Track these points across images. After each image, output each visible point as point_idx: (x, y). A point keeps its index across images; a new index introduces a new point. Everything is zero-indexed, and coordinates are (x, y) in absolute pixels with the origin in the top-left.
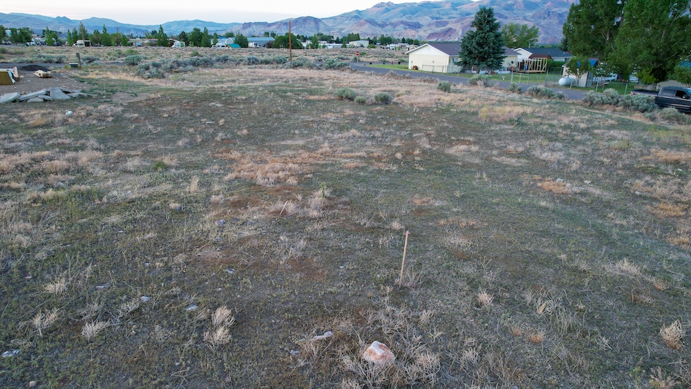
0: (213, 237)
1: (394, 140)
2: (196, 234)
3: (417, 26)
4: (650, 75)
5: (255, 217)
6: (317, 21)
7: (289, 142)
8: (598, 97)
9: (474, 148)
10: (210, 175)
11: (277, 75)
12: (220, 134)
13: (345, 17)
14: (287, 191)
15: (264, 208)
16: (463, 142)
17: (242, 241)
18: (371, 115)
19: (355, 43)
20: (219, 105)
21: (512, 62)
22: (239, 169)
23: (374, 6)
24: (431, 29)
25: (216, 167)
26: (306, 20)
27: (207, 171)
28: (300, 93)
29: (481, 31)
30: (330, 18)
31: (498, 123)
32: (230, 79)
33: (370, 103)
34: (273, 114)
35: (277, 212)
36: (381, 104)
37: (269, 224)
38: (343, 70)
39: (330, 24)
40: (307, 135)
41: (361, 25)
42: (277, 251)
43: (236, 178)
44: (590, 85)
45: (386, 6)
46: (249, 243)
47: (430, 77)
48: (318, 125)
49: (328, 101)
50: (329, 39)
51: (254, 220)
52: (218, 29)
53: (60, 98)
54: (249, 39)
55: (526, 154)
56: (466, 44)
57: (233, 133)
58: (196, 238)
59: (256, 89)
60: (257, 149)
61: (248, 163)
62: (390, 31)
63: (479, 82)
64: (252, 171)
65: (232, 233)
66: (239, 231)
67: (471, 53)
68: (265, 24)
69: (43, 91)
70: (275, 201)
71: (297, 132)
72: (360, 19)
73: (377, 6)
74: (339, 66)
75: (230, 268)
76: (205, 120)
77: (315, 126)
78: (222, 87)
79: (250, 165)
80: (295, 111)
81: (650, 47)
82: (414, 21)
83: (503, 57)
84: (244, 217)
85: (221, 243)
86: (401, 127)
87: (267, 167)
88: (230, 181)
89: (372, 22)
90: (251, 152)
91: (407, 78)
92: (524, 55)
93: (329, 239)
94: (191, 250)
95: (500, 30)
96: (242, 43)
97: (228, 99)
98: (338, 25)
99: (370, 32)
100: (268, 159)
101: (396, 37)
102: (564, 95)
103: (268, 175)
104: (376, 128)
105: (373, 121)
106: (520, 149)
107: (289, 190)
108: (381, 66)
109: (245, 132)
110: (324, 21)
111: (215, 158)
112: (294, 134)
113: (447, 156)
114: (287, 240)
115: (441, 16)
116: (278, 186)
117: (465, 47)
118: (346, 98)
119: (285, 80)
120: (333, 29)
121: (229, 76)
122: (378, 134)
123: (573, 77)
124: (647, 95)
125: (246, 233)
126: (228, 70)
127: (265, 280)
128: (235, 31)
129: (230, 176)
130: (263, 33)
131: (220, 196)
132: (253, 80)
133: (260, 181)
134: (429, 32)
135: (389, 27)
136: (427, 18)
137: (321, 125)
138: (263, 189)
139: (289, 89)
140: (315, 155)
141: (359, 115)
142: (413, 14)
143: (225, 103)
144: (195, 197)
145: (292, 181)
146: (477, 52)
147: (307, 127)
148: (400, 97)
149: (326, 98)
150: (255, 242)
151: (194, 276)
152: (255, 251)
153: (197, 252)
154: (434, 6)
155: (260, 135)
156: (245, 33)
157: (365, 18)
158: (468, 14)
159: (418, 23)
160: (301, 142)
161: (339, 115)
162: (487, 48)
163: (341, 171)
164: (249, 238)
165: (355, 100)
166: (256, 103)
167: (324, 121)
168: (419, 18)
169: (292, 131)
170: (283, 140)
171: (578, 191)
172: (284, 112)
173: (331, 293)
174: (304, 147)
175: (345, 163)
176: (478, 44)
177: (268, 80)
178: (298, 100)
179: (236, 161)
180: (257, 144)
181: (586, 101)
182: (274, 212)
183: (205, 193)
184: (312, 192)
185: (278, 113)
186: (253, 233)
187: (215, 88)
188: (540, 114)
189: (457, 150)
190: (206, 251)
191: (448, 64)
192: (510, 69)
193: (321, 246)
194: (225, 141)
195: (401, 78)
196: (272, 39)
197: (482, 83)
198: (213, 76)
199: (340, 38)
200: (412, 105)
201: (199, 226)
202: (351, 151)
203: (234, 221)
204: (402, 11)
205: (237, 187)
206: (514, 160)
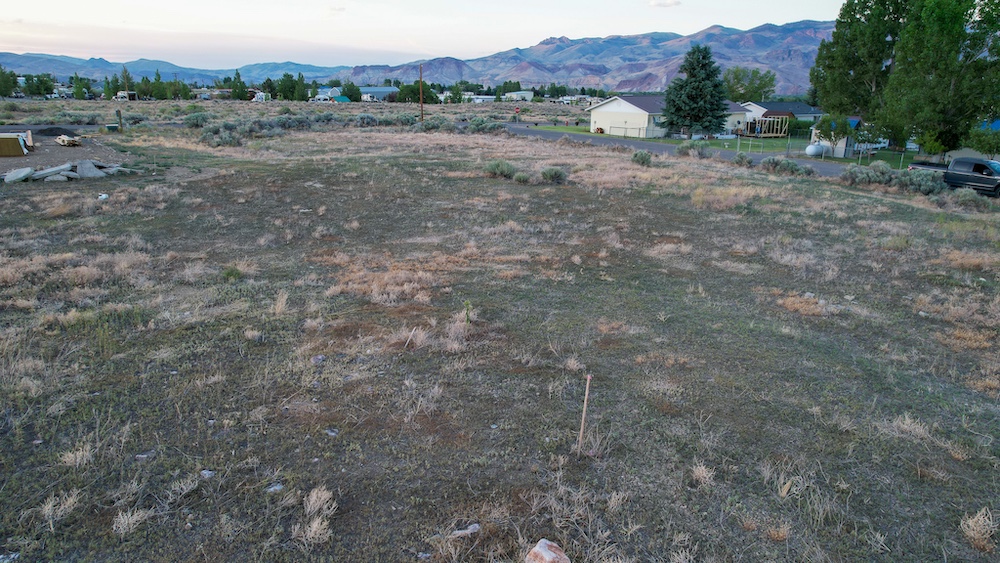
0: (307, 381)
1: (570, 237)
2: (283, 377)
3: (602, 71)
4: (936, 140)
5: (368, 351)
6: (459, 64)
7: (419, 240)
8: (862, 173)
9: (686, 248)
10: (304, 288)
11: (402, 141)
12: (320, 228)
13: (500, 57)
14: (415, 313)
15: (382, 338)
16: (670, 239)
17: (349, 387)
18: (536, 200)
19: (514, 95)
20: (318, 185)
21: (739, 123)
22: (347, 279)
23: (541, 43)
24: (622, 75)
25: (313, 276)
26: (444, 62)
27: (300, 282)
28: (435, 167)
29: (693, 79)
30: (478, 60)
31: (719, 212)
32: (335, 147)
33: (535, 183)
34: (396, 198)
35: (400, 344)
36: (551, 184)
37: (389, 362)
38: (496, 135)
39: (478, 68)
40: (445, 228)
41: (523, 69)
42: (401, 402)
43: (342, 293)
44: (850, 155)
45: (559, 43)
46: (360, 390)
47: (621, 143)
48: (460, 215)
49: (474, 179)
50: (477, 90)
51: (368, 356)
52: (318, 74)
53: (90, 175)
54: (362, 90)
55: (760, 257)
56: (673, 97)
57: (338, 226)
58: (283, 382)
59: (372, 162)
60: (373, 250)
61: (359, 271)
62: (563, 77)
63: (691, 152)
64: (365, 282)
65: (335, 375)
66: (345, 372)
67: (679, 109)
68: (385, 68)
69: (67, 166)
70: (397, 327)
71: (430, 224)
72: (521, 60)
73: (545, 43)
74: (490, 129)
75: (331, 428)
76: (298, 207)
77: (456, 216)
78: (323, 160)
79: (362, 273)
80: (428, 195)
81: (934, 101)
82: (598, 64)
83: (726, 116)
84: (352, 351)
85: (319, 390)
86: (580, 217)
87: (387, 277)
88: (334, 297)
89: (537, 65)
90: (364, 254)
91: (589, 145)
92: (755, 112)
93: (476, 384)
94: (275, 401)
95: (720, 77)
96: (353, 94)
97: (331, 176)
98: (489, 69)
99: (535, 79)
100: (388, 264)
101: (572, 87)
102: (814, 169)
103: (389, 288)
104: (544, 218)
105: (539, 208)
106: (752, 250)
107: (419, 310)
108: (551, 128)
109: (355, 224)
110: (470, 64)
111: (311, 263)
112: (426, 227)
113: (646, 259)
114: (414, 385)
115: (637, 57)
116: (402, 305)
117: (671, 102)
118: (501, 174)
119: (413, 148)
120: (482, 75)
121: (333, 143)
122: (546, 228)
123: (825, 143)
124: (931, 170)
125: (356, 376)
126: (332, 134)
127: (383, 445)
128: (343, 77)
129: (333, 290)
130: (383, 80)
131: (319, 320)
132: (368, 149)
133: (376, 298)
134: (619, 79)
135: (562, 72)
136: (617, 59)
137: (464, 215)
138: (380, 310)
139: (419, 161)
140: (456, 259)
141: (519, 200)
142: (597, 53)
143: (328, 182)
144: (282, 322)
145: (422, 297)
146: (687, 108)
147: (444, 217)
148: (579, 174)
149: (472, 176)
150: (369, 389)
151: (279, 439)
152: (368, 402)
153: (284, 404)
155: (377, 229)
156: (357, 81)
157: (528, 60)
158: (675, 54)
159: (604, 67)
160: (436, 240)
161: (490, 200)
163: (493, 283)
164: (359, 383)
165: (514, 177)
166: (371, 183)
167: (469, 209)
168: (606, 59)
169: (423, 224)
170: (410, 236)
171: (836, 312)
172: (411, 195)
173: (478, 465)
174: (440, 247)
175: (499, 270)
176: (690, 97)
177: (389, 149)
178: (432, 178)
179: (342, 268)
180: (373, 243)
181: (845, 178)
182: (396, 344)
183: (296, 315)
184: (451, 314)
185: (403, 197)
186: (366, 375)
187: (313, 161)
188: (779, 198)
189: (661, 251)
190: (296, 402)
191: (646, 125)
192: (735, 132)
193: (464, 395)
194: (326, 239)
195: (580, 146)
196: (396, 89)
197: (696, 153)
198: (310, 144)
199: (492, 88)
200: (595, 185)
201: (287, 364)
202: (508, 253)
203: (338, 357)
204: (580, 50)
205: (343, 306)
206: (742, 266)
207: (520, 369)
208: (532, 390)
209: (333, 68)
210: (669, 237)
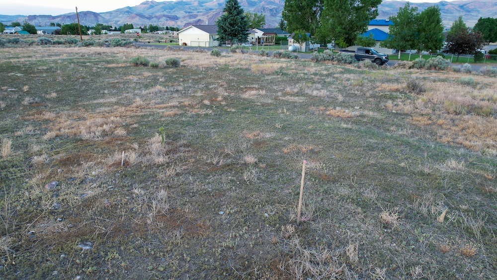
0: (46, 205)
1: (195, 92)
2: (23, 205)
3: (175, 18)
5: (94, 173)
6: (96, 15)
7: (101, 101)
9: (263, 92)
10: (24, 136)
11: (72, 51)
12: (27, 99)
13: (119, 11)
14: (119, 142)
15: (101, 162)
16: (252, 89)
17: (88, 203)
18: (167, 75)
19: (131, 31)
20: (19, 75)
21: (252, 38)
22: (58, 127)
23: (141, 4)
24: (186, 20)
25: (30, 128)
26: (86, 14)
27: (19, 133)
28: (98, 63)
29: (231, 15)
30: (107, 13)
31: (268, 75)
32: (26, 55)
33: (162, 67)
34: (79, 79)
35: (117, 164)
36: (172, 67)
37: (113, 178)
38: (128, 47)
39: (107, 17)
40: (116, 93)
41: (133, 18)
42: (136, 207)
43: (57, 136)
44: (308, 51)
45: (151, 4)
46: (98, 204)
47: (200, 49)
48: (124, 85)
49: (126, 67)
50: (108, 28)
51: (95, 176)
52: (3, 20)
54: (37, 28)
55: (300, 94)
56: (222, 25)
57: (41, 97)
58: (23, 210)
59: (55, 62)
60: (71, 109)
61: (65, 121)
62: (155, 22)
63: (237, 50)
64: (73, 128)
65: (72, 195)
66: (80, 192)
67: (225, 31)
68: (49, 17)
70: (112, 152)
71: (106, 92)
72: (131, 13)
73: (143, 4)
74: (125, 44)
75: (83, 242)
76: (6, 87)
77: (122, 86)
78: (19, 61)
79: (68, 122)
80: (99, 76)
82: (173, 15)
83: (248, 34)
84: (81, 174)
85: (61, 210)
86: (197, 82)
87: (88, 123)
88: (51, 140)
89: (141, 15)
90: (66, 112)
91: (182, 50)
92: (259, 34)
93: (189, 183)
94: (19, 228)
95: (244, 14)
96: (31, 30)
97: (29, 70)
98: (114, 18)
99: (140, 23)
100: (85, 116)
101: (161, 26)
102: (298, 56)
103: (93, 129)
104: (176, 84)
105: (170, 79)
106: (296, 90)
107: (121, 140)
108: (158, 44)
109: (54, 95)
110: (103, 15)
111: (25, 120)
112: (104, 93)
113: (245, 99)
114: (143, 192)
115: (192, 11)
116: (107, 139)
117: (221, 27)
118: (140, 64)
119: (81, 54)
120: (110, 21)
121: (24, 53)
122: (180, 88)
124: (349, 53)
125: (90, 193)
126: (21, 49)
128: (21, 21)
129: (49, 135)
130: (49, 24)
131: (44, 156)
132: (50, 56)
133: (85, 136)
134: (185, 22)
135: (155, 19)
136: (182, 12)
137: (127, 85)
138: (91, 143)
139: (87, 61)
140: (131, 109)
141: (157, 76)
142: (172, 9)
143: (25, 72)
144: (10, 162)
145: (121, 132)
146: (230, 30)
147: (114, 87)
148: (185, 62)
149: (123, 65)
150: (106, 202)
151: (31, 266)
152: (109, 212)
153: (29, 230)
154: (186, 4)
155: (70, 97)
156: (32, 23)
157: (135, 13)
158: (211, 9)
159: (176, 16)
160: (113, 100)
161: (139, 77)
162: (236, 27)
163: (163, 119)
164: (95, 198)
165: (149, 65)
166: (59, 72)
167: (128, 82)
168: (176, 12)
169: (102, 92)
170: (95, 99)
171: (358, 115)
172: (89, 77)
173: (228, 248)
174: (117, 103)
175: (163, 112)
176: (231, 24)
177: (65, 55)
178: (99, 68)
179: (51, 121)
180: (70, 105)
181: (313, 59)
182: (114, 164)
183: (22, 155)
184: (145, 140)
185: (83, 78)
186: (98, 191)
187: (11, 62)
188: (292, 68)
189: (250, 94)
190: (42, 225)
191: (209, 40)
192: (252, 43)
193: (185, 193)
194: (34, 105)
195: (177, 51)
196: (58, 28)
197: (240, 51)
198: (6, 54)
199: (117, 28)
200: (197, 66)
201: (23, 194)
202: (163, 103)
203: (70, 181)
204: (162, 8)
205: (61, 145)
206: (296, 98)
207: (215, 168)
208: (232, 181)
209: (13, 16)
210: (250, 88)
